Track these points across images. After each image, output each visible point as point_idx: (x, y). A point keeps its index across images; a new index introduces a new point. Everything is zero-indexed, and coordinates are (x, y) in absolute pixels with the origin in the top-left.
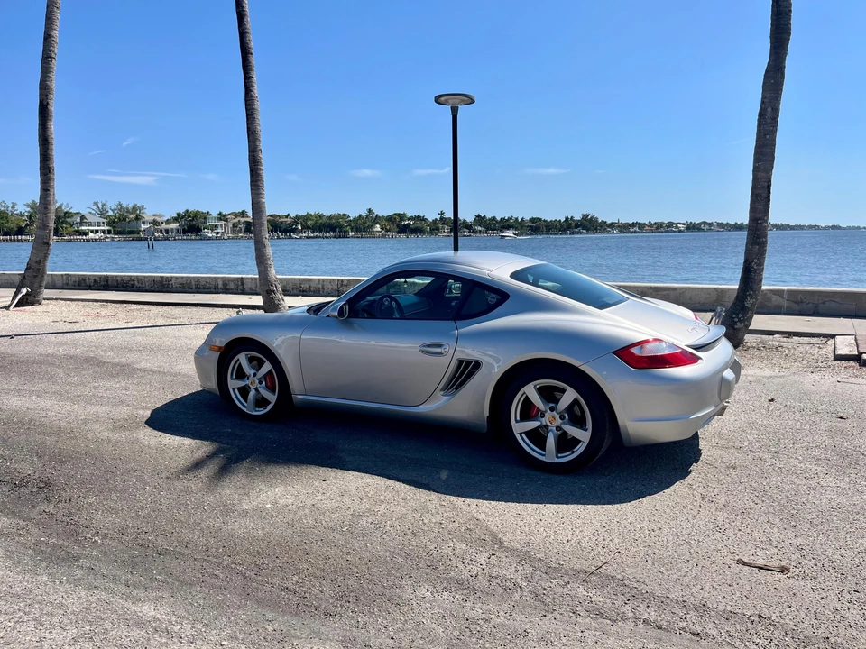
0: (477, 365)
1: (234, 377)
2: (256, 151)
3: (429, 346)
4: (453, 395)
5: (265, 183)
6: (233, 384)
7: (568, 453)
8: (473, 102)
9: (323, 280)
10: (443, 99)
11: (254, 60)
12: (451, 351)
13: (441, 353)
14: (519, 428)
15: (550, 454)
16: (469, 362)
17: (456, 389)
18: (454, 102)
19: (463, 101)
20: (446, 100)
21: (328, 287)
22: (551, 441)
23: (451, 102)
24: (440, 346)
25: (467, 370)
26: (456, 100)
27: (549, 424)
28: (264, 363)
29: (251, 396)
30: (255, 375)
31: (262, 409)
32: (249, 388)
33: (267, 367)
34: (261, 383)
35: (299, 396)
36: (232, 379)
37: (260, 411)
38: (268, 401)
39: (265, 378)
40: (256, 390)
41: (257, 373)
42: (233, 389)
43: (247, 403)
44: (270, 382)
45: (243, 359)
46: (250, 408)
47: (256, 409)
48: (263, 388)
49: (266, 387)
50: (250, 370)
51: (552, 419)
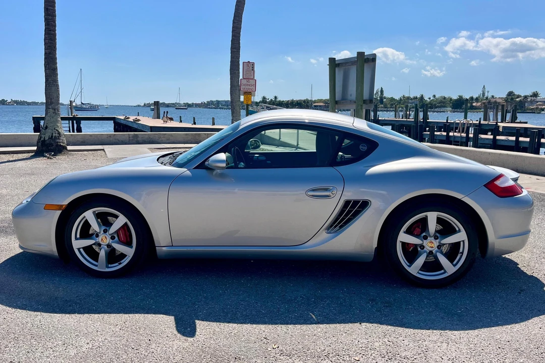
0: (365, 204)
1: (78, 236)
3: (313, 190)
4: (337, 233)
6: (78, 244)
12: (339, 194)
13: (328, 196)
16: (356, 202)
17: (341, 227)
24: (326, 190)
25: (352, 210)
27: (431, 249)
28: (116, 217)
29: (102, 254)
30: (105, 231)
31: (117, 264)
32: (99, 245)
33: (122, 220)
34: (113, 238)
35: (164, 248)
36: (76, 239)
37: (116, 267)
38: (123, 256)
39: (117, 232)
40: (109, 246)
41: (107, 228)
42: (79, 249)
43: (97, 261)
44: (124, 236)
45: (89, 215)
46: (101, 266)
47: (110, 265)
48: (117, 243)
49: (121, 242)
50: (100, 227)
51: (431, 245)
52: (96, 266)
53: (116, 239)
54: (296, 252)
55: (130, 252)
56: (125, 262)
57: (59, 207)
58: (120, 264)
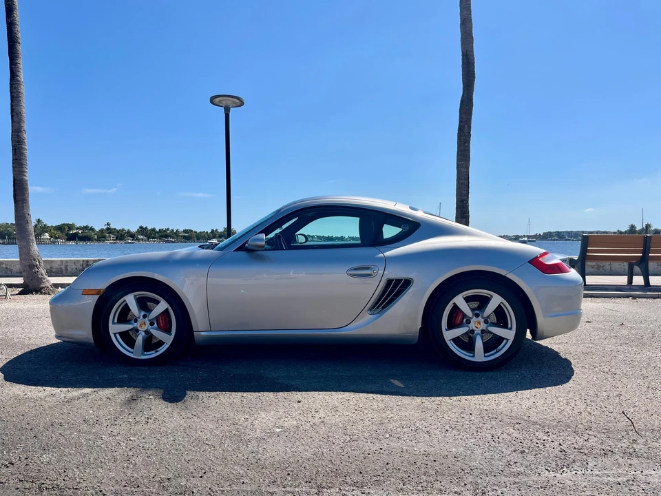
0: (407, 283)
1: (116, 321)
2: (21, 131)
3: (355, 269)
4: (380, 313)
5: (28, 162)
6: (115, 328)
7: (494, 352)
8: (242, 104)
9: (67, 261)
10: (217, 100)
11: (21, 48)
12: (381, 272)
13: (370, 275)
14: (449, 335)
15: (479, 355)
16: (398, 281)
17: (384, 308)
18: (227, 104)
19: (234, 102)
20: (220, 101)
22: (479, 344)
23: (224, 102)
24: (368, 268)
25: (394, 290)
26: (229, 102)
27: (475, 328)
28: (157, 302)
29: (139, 340)
30: (145, 317)
31: (154, 352)
32: (137, 330)
33: (163, 306)
34: (152, 324)
35: (202, 333)
36: (114, 323)
37: (152, 355)
38: (161, 343)
39: (157, 318)
40: (147, 332)
41: (147, 314)
42: (115, 334)
43: (133, 348)
44: (163, 322)
45: (130, 300)
46: (136, 353)
47: (145, 353)
48: (156, 329)
49: (160, 328)
50: (140, 312)
51: (477, 325)
52: (132, 352)
53: (156, 325)
54: (338, 335)
55: (168, 339)
56: (162, 350)
57: (98, 292)
58: (157, 351)
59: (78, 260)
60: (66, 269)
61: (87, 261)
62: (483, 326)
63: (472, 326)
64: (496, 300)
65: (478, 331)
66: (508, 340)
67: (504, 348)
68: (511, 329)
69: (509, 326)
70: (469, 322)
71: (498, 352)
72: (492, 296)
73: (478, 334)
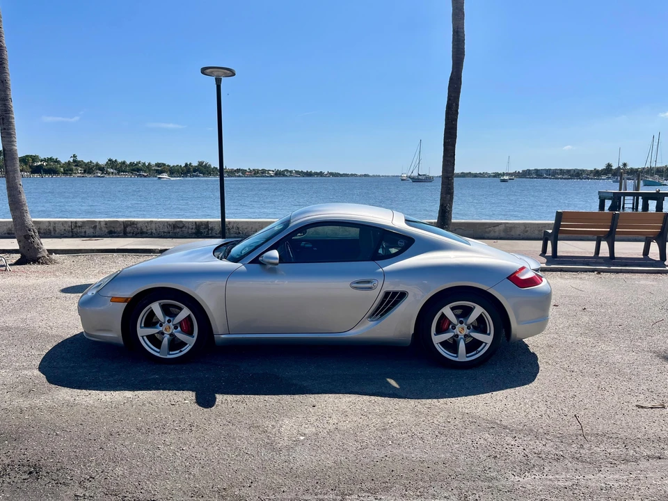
0: (403, 295)
1: (143, 325)
2: (7, 100)
3: (357, 283)
4: (379, 320)
6: (142, 332)
7: (474, 353)
10: (208, 71)
12: (379, 287)
13: (370, 288)
14: (437, 339)
15: (462, 355)
16: (395, 293)
17: (382, 315)
19: (225, 73)
20: (212, 72)
21: (60, 229)
22: (462, 346)
23: (216, 74)
24: (369, 282)
25: (391, 300)
27: (459, 333)
28: (181, 309)
29: (165, 341)
30: (169, 321)
31: (178, 351)
32: (163, 334)
33: (185, 312)
34: (176, 328)
35: (223, 336)
36: (141, 327)
37: (176, 354)
38: (183, 344)
39: (180, 323)
40: (171, 335)
41: (171, 319)
42: (143, 337)
43: (159, 348)
44: (186, 326)
45: (156, 307)
46: (163, 353)
47: (171, 353)
48: (179, 332)
49: (183, 331)
50: (165, 317)
51: (461, 330)
52: (158, 352)
53: (179, 328)
54: (342, 338)
55: (191, 341)
56: (186, 349)
57: (125, 300)
58: (181, 351)
59: (66, 222)
60: (55, 230)
61: (76, 222)
62: (466, 331)
63: (457, 331)
64: (478, 311)
65: (461, 336)
66: (486, 344)
67: (483, 350)
68: (489, 334)
69: (488, 332)
70: (454, 327)
71: (477, 353)
72: (474, 307)
73: (461, 338)
